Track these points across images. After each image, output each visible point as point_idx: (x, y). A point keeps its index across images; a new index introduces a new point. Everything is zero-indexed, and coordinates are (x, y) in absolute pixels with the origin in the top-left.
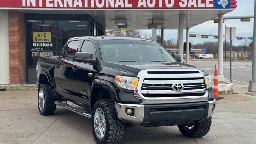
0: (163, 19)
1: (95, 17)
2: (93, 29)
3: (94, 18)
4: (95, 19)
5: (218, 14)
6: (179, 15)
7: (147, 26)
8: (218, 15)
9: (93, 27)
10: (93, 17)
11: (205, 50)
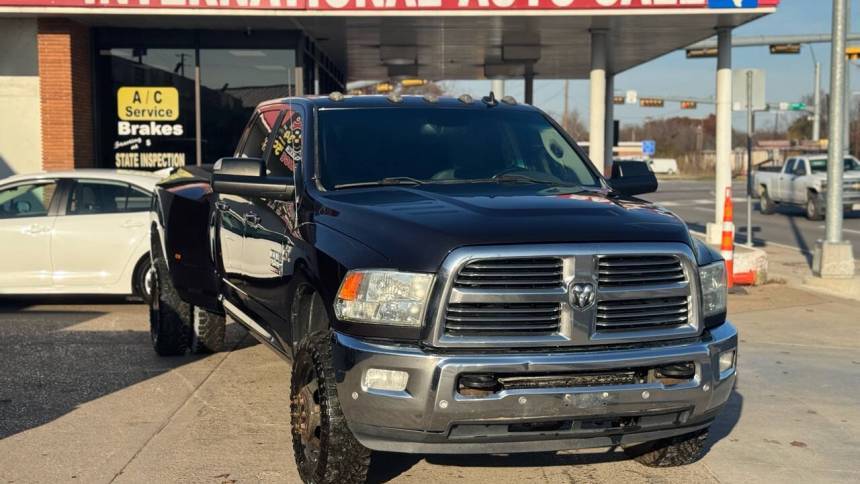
0: (537, 45)
1: (320, 39)
2: (310, 77)
3: (313, 44)
4: (316, 44)
5: (716, 28)
6: (590, 30)
7: (482, 70)
8: (714, 32)
9: (310, 73)
10: (312, 39)
11: (653, 147)
